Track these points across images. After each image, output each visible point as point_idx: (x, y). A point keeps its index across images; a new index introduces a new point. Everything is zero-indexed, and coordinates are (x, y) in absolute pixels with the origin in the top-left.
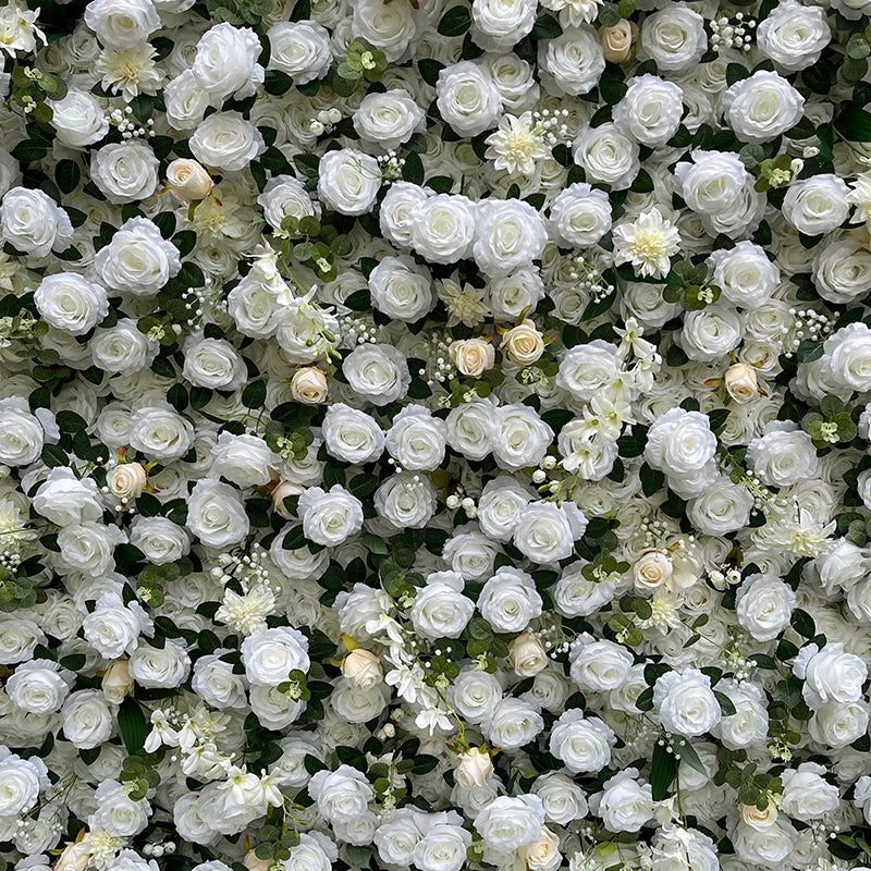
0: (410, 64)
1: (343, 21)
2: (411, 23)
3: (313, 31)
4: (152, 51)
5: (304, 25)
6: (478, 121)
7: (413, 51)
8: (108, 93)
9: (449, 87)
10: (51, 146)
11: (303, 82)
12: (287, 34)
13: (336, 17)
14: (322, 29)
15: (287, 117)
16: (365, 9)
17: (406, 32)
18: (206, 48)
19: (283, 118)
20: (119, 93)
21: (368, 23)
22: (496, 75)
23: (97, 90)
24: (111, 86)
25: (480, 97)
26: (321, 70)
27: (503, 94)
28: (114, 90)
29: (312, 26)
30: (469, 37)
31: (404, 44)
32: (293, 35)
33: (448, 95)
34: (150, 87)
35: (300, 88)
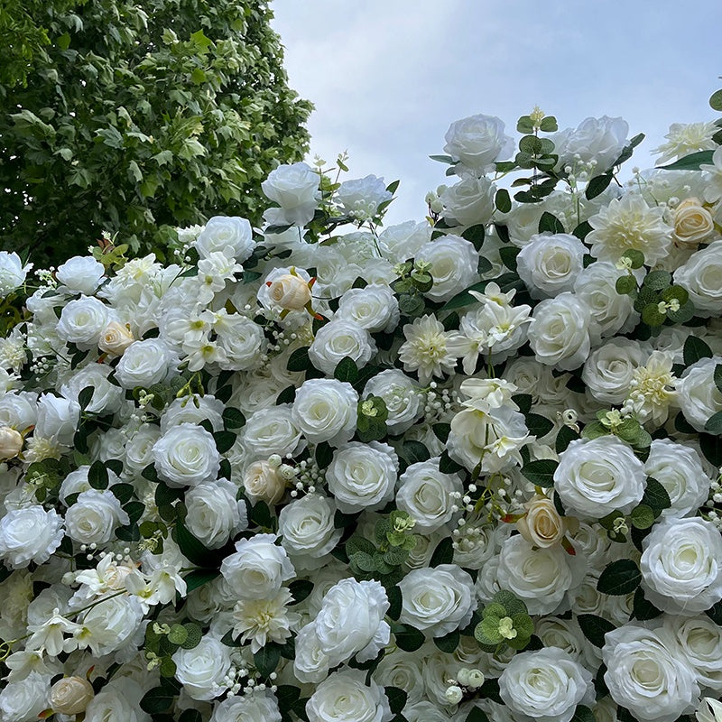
0: (568, 615)
1: (491, 561)
2: (565, 571)
3: (452, 578)
4: (287, 596)
5: (444, 570)
6: (664, 709)
7: (572, 600)
8: (237, 643)
9: (619, 660)
10: (179, 694)
11: (440, 634)
12: (423, 582)
13: (483, 556)
14: (464, 574)
15: (426, 669)
16: (511, 554)
17: (561, 582)
18: (329, 605)
19: (421, 671)
20: (248, 642)
21: (515, 571)
22: (684, 643)
23: (227, 640)
24: (242, 635)
25: (663, 675)
26: (464, 619)
27: (699, 670)
28: (243, 639)
29: (451, 572)
30: (641, 593)
31: (559, 596)
32: (430, 583)
33: (618, 671)
34: (278, 636)
35: (437, 641)
